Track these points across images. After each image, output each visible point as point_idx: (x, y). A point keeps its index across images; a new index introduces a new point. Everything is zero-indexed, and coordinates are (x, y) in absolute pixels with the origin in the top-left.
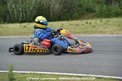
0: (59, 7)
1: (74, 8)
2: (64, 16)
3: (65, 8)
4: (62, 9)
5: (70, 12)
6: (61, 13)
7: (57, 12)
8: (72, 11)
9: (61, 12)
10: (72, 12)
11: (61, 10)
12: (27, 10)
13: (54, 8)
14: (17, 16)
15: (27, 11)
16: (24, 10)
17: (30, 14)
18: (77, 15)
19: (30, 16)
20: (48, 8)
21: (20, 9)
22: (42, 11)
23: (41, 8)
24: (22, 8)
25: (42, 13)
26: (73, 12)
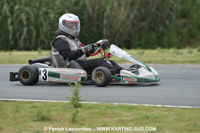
0: (128, 16)
1: (167, 19)
2: (139, 40)
3: (143, 20)
4: (135, 22)
5: (156, 29)
6: (132, 32)
7: (121, 30)
8: (161, 28)
9: (133, 28)
10: (163, 31)
11: (133, 25)
12: (41, 19)
13: (115, 17)
14: (14, 34)
15: (41, 23)
16: (32, 18)
17: (49, 33)
18: (175, 39)
19: (49, 36)
20: (98, 15)
21: (23, 17)
24: (28, 13)
26: (165, 31)
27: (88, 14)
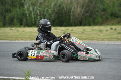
0: (81, 11)
1: (97, 12)
3: (87, 12)
4: (84, 13)
5: (92, 16)
6: (83, 17)
7: (78, 17)
8: (94, 16)
11: (83, 15)
12: (45, 13)
13: (75, 12)
16: (42, 12)
18: (100, 20)
20: (69, 11)
21: (38, 12)
22: (62, 15)
23: (61, 12)
24: (40, 10)
25: (62, 17)
26: (96, 17)
27: (65, 10)
